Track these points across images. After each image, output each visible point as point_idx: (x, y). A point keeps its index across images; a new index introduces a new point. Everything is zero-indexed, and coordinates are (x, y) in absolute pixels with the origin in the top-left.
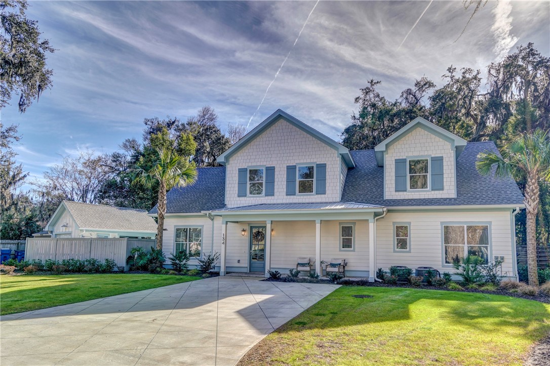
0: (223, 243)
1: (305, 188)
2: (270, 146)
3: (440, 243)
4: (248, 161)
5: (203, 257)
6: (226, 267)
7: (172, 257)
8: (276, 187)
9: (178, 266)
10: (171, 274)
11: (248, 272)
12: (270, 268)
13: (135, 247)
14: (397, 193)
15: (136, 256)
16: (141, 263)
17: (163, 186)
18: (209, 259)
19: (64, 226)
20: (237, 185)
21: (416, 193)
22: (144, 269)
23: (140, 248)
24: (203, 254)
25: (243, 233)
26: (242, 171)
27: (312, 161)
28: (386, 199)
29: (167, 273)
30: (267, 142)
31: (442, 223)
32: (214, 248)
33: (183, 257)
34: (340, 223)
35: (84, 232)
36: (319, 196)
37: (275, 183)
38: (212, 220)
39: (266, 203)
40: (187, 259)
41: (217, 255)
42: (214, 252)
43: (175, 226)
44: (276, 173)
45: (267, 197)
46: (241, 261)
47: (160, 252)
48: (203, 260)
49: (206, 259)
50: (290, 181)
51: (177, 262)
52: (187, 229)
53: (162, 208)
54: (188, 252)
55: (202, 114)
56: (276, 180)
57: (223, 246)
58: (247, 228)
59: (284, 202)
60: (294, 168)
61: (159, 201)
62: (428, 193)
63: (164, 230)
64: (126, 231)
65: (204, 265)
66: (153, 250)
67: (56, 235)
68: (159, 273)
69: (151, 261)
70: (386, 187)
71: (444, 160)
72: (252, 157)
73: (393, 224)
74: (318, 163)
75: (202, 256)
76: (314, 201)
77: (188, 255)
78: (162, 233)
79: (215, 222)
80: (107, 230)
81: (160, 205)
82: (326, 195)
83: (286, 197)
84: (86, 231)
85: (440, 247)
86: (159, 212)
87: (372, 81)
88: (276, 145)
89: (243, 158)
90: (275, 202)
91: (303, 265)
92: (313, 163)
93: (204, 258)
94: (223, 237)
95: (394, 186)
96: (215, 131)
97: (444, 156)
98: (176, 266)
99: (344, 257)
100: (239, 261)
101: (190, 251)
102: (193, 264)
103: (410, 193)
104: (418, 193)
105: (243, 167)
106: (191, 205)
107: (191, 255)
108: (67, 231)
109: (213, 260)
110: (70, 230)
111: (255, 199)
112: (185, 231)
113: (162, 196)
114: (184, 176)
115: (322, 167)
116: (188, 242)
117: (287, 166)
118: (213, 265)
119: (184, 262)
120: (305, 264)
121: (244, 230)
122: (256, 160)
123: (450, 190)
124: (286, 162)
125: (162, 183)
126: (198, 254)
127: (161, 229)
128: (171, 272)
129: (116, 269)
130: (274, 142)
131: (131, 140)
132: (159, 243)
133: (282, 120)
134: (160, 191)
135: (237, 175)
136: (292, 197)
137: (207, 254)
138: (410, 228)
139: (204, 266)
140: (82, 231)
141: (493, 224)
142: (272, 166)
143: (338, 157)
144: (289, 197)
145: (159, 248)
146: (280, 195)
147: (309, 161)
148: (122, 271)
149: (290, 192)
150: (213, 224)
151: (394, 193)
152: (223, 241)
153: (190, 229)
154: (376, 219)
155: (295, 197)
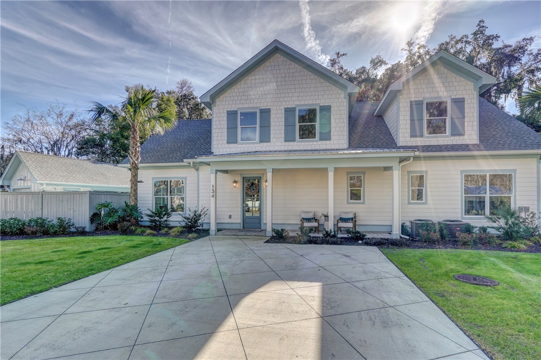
0: (213, 196)
1: (307, 132)
2: (264, 84)
3: (459, 194)
4: (238, 102)
5: (188, 212)
6: (217, 223)
7: (149, 213)
8: (272, 132)
9: (158, 223)
10: (148, 235)
11: (242, 228)
12: (272, 224)
13: (103, 201)
14: (413, 139)
15: (103, 213)
16: (109, 221)
17: (135, 130)
18: (195, 215)
19: (21, 179)
20: (225, 130)
21: (433, 139)
22: (113, 228)
23: (109, 204)
24: (187, 209)
25: (235, 185)
26: (231, 114)
27: (314, 102)
28: (400, 145)
29: (142, 233)
30: (261, 81)
31: (462, 172)
32: (200, 202)
33: (164, 213)
34: (348, 173)
35: (45, 186)
36: (324, 142)
37: (271, 127)
38: (197, 170)
39: (260, 150)
40: (169, 215)
41: (205, 210)
42: (200, 206)
43: (153, 178)
44: (272, 116)
45: (261, 144)
46: (232, 217)
47: (135, 208)
48: (188, 216)
49: (192, 215)
50: (289, 126)
51: (157, 218)
52: (167, 181)
53: (135, 156)
54: (169, 207)
55: (180, 86)
56: (272, 124)
57: (213, 200)
58: (239, 179)
59: (283, 148)
60: (293, 110)
61: (130, 148)
62: (446, 139)
63: (138, 182)
64: (99, 185)
65: (189, 222)
66: (127, 205)
67: (14, 189)
68: (132, 233)
69: (122, 219)
70: (400, 132)
71: (466, 102)
72: (243, 98)
73: (408, 173)
74: (321, 105)
75: (186, 211)
76: (317, 148)
77: (170, 210)
78: (136, 185)
79: (201, 173)
80: (76, 184)
81: (132, 153)
82: (331, 142)
83: (284, 143)
84: (47, 184)
85: (460, 198)
86: (132, 161)
87: (338, 53)
89: (232, 99)
90: (272, 149)
91: (309, 220)
92: (316, 104)
93: (189, 214)
94: (212, 188)
95: (409, 131)
96: (193, 98)
97: (466, 97)
98: (155, 223)
99: (354, 210)
100: (230, 217)
101: (172, 205)
102: (176, 220)
103: (427, 139)
104: (435, 139)
105: (232, 109)
106: (171, 155)
107: (173, 210)
108: (26, 185)
109: (200, 215)
110: (29, 184)
111: (248, 145)
112: (166, 183)
113: (134, 142)
114: (161, 120)
115: (326, 109)
116: (169, 196)
117: (285, 109)
118: (200, 221)
119: (165, 218)
120: (311, 219)
121: (235, 182)
122: (248, 101)
123: (471, 135)
124: (284, 104)
125: (133, 127)
126: (181, 207)
127: (135, 182)
128: (149, 231)
129: (73, 230)
130: (268, 80)
131: (113, 106)
132: (133, 198)
133: (278, 55)
134: (132, 136)
135: (225, 118)
136: (291, 143)
137: (193, 210)
138: (426, 177)
139: (190, 224)
140: (42, 184)
141: (517, 172)
142: (267, 108)
143: (345, 98)
144: (288, 143)
145: (133, 203)
146: (277, 141)
147: (310, 102)
148: (82, 232)
149: (289, 138)
150: (198, 175)
151: (409, 139)
152: (212, 194)
153: (171, 181)
154: (401, 165)
155: (295, 143)
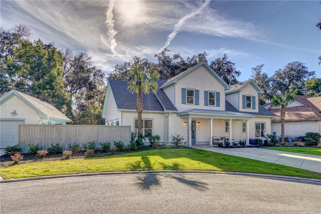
1: (212, 102)
2: (196, 78)
3: (254, 130)
4: (186, 84)
8: (200, 101)
14: (243, 109)
20: (181, 97)
21: (248, 110)
25: (186, 124)
26: (183, 90)
28: (240, 111)
30: (195, 77)
31: (255, 122)
34: (225, 121)
36: (217, 107)
39: (195, 108)
43: (134, 118)
44: (200, 94)
45: (196, 106)
50: (206, 98)
52: (143, 120)
56: (200, 97)
59: (203, 108)
60: (207, 92)
62: (251, 110)
70: (240, 106)
71: (256, 98)
72: (188, 83)
73: (242, 122)
74: (217, 91)
76: (215, 109)
82: (220, 107)
83: (204, 106)
88: (199, 79)
89: (184, 83)
90: (199, 108)
95: (242, 106)
97: (256, 96)
103: (246, 110)
105: (184, 88)
111: (190, 106)
115: (218, 94)
116: (144, 129)
117: (205, 91)
121: (186, 122)
122: (190, 85)
123: (257, 110)
124: (204, 89)
130: (198, 77)
135: (181, 91)
141: (266, 123)
142: (198, 89)
143: (224, 90)
144: (205, 106)
146: (202, 105)
147: (213, 90)
149: (206, 104)
152: (190, 129)
153: (145, 120)
155: (208, 107)
